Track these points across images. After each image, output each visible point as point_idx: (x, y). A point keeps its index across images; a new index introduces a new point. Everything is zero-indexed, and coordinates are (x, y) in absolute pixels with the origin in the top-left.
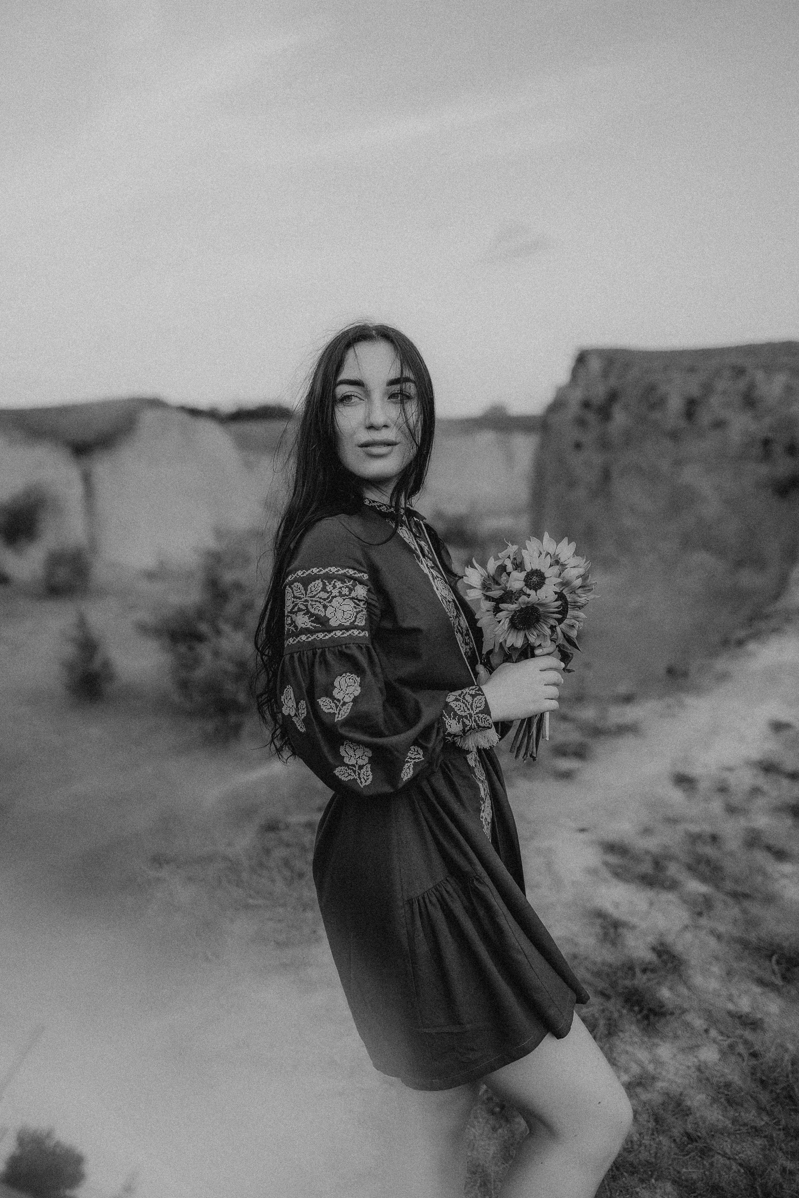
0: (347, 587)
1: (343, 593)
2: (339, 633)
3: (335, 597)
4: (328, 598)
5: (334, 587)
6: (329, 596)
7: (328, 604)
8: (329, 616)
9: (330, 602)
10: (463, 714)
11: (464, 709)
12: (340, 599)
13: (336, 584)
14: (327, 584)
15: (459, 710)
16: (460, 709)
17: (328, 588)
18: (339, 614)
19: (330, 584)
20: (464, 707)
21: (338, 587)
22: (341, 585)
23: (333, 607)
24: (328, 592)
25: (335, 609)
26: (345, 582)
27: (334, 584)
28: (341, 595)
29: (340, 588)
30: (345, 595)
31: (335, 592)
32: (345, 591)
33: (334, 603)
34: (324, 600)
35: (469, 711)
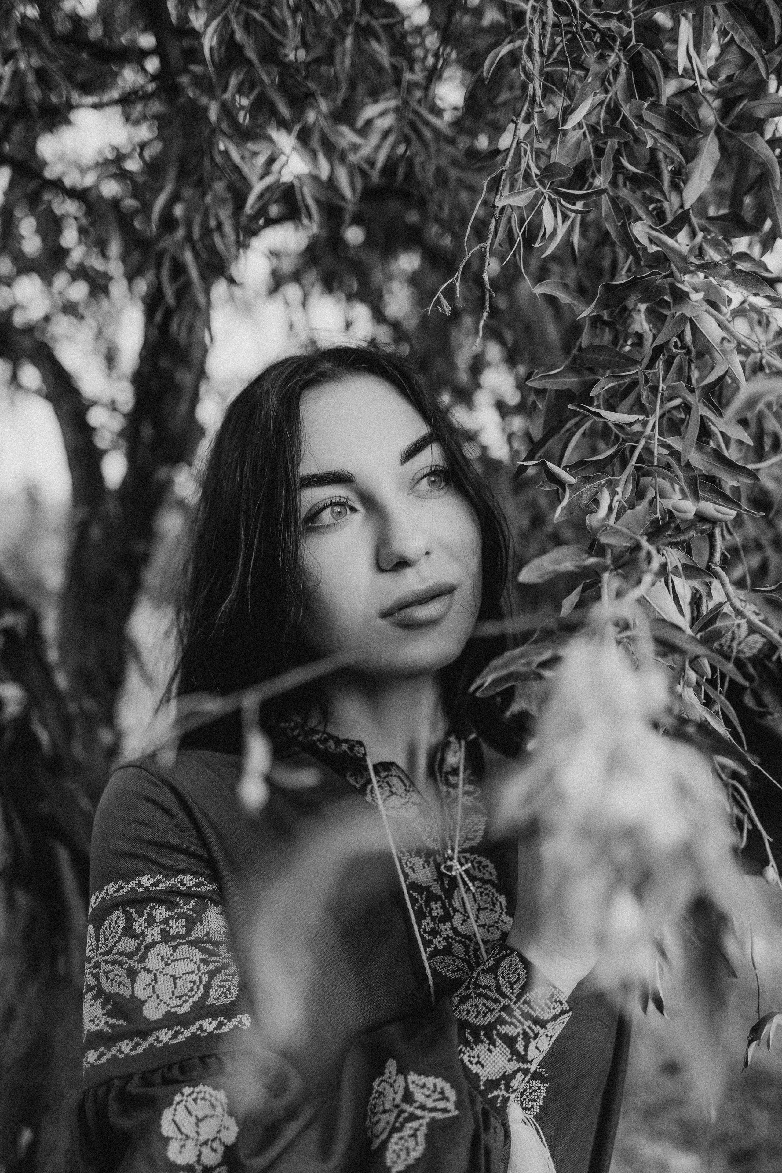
0: (181, 916)
1: (173, 932)
2: (165, 1036)
3: (153, 944)
4: (138, 949)
5: (151, 921)
6: (140, 945)
7: (138, 966)
8: (140, 993)
9: (142, 960)
10: (491, 1018)
11: (487, 1007)
12: (164, 949)
13: (155, 913)
14: (135, 916)
15: (476, 1017)
16: (479, 1013)
17: (136, 925)
18: (164, 986)
19: (141, 915)
20: (484, 1004)
21: (159, 919)
22: (166, 914)
23: (149, 971)
24: (136, 936)
25: (155, 975)
26: (177, 905)
27: (150, 914)
28: (166, 937)
29: (165, 921)
30: (178, 936)
31: (153, 934)
32: (177, 927)
33: (153, 961)
34: (130, 956)
35: (500, 1002)
